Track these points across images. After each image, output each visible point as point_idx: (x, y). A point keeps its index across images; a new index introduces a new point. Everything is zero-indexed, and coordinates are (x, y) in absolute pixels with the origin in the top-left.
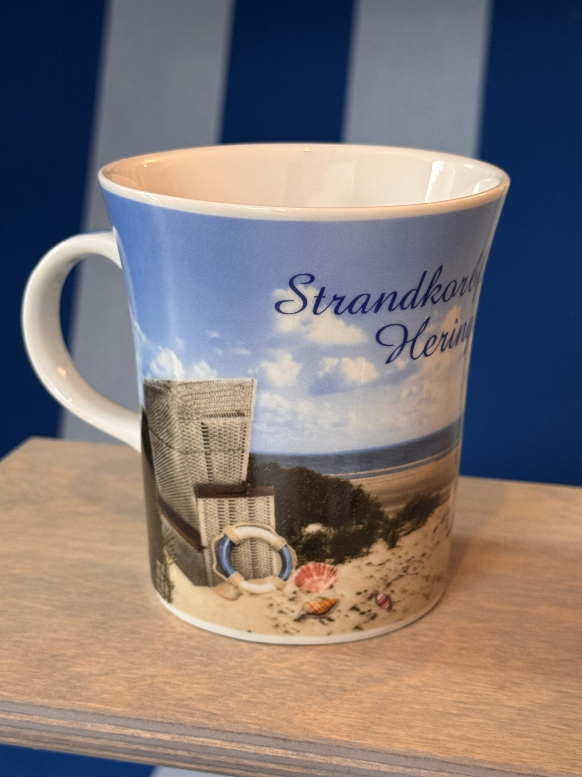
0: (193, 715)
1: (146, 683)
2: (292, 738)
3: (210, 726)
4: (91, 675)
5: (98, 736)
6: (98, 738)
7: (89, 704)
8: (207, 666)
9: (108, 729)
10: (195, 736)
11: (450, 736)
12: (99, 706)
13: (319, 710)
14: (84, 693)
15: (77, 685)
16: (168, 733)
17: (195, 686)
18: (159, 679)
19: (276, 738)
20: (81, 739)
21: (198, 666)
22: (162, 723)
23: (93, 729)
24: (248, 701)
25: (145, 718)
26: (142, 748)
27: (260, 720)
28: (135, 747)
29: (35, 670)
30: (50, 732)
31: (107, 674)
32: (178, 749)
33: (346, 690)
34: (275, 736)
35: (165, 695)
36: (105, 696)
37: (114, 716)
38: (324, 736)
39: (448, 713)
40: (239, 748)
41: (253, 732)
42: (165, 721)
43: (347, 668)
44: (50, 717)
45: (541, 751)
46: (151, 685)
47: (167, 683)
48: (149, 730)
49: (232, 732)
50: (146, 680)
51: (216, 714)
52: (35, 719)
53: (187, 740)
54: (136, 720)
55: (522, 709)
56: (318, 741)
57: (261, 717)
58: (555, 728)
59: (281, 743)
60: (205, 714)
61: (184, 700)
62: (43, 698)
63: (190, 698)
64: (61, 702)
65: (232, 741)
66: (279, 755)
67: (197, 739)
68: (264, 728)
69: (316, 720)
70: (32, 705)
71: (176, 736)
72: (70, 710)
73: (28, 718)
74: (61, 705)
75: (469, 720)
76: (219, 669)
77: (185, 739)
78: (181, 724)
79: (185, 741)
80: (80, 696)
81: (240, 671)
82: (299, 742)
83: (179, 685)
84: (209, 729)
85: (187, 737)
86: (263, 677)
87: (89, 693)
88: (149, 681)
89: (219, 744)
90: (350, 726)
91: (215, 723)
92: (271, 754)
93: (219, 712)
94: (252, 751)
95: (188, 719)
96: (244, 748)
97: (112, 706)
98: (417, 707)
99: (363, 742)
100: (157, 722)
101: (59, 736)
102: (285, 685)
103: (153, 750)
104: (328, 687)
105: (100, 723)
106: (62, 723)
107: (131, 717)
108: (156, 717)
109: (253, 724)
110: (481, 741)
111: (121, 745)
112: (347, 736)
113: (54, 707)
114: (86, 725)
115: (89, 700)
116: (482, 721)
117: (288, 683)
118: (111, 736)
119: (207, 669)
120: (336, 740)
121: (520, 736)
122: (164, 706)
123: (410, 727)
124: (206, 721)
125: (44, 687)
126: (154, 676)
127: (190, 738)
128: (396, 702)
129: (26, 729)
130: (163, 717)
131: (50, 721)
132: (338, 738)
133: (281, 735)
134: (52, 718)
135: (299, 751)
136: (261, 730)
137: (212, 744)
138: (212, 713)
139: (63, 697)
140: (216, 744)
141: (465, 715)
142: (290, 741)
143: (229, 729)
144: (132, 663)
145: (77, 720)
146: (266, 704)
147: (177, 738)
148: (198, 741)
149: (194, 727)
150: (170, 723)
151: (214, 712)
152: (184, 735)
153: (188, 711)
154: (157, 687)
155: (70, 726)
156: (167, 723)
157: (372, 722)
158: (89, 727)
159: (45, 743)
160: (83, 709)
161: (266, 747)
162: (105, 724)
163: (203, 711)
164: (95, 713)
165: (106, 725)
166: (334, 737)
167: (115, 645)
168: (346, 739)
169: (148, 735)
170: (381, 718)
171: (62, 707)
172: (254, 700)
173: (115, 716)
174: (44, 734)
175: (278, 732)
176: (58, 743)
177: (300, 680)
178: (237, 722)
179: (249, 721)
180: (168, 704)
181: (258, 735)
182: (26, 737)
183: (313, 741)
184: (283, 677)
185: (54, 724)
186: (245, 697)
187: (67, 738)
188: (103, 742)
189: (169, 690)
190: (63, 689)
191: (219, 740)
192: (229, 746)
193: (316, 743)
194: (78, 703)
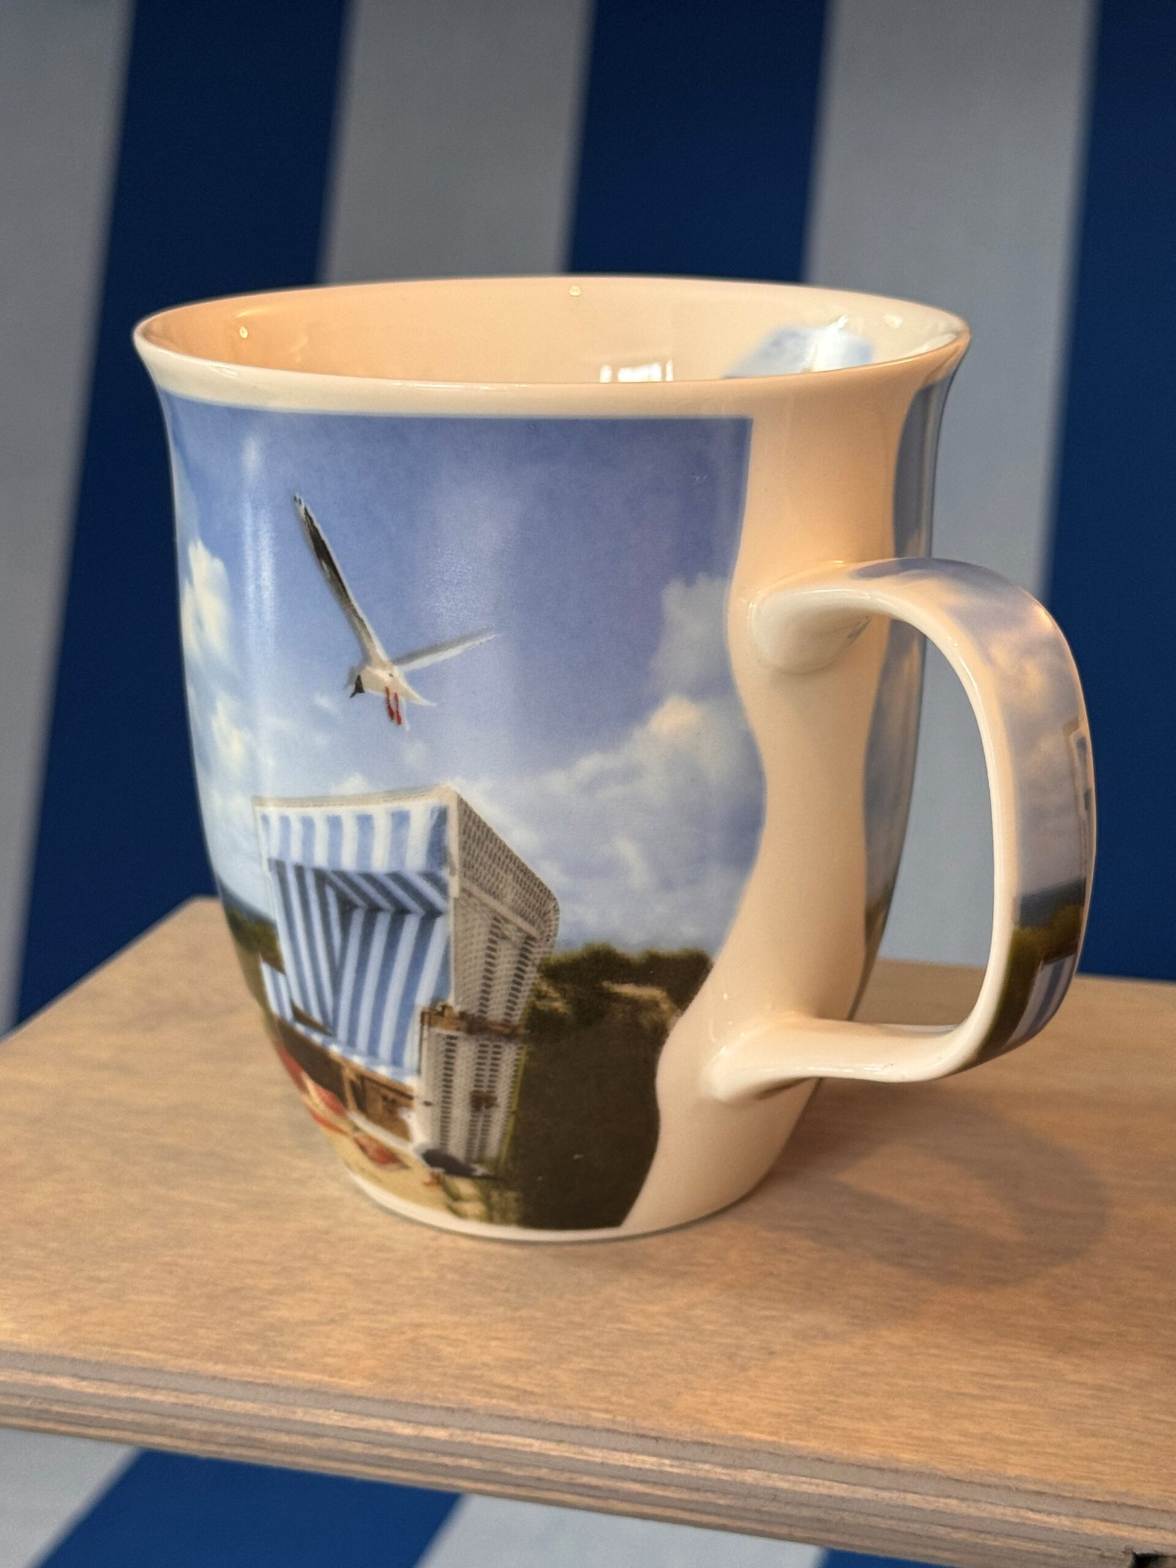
0: (489, 1394)
1: (403, 1337)
2: (669, 1437)
3: (520, 1414)
4: (304, 1323)
5: (316, 1431)
6: (316, 1436)
7: (301, 1374)
8: (516, 1309)
9: (333, 1418)
10: (493, 1432)
11: (965, 1434)
12: (316, 1377)
13: (721, 1387)
14: (290, 1355)
15: (278, 1339)
16: (444, 1426)
17: (493, 1343)
18: (428, 1332)
19: (643, 1436)
20: (284, 1438)
21: (501, 1310)
22: (433, 1408)
23: (308, 1418)
24: (592, 1371)
25: (404, 1400)
26: (397, 1454)
27: (612, 1404)
28: (385, 1451)
29: (201, 1314)
30: (228, 1424)
31: (333, 1321)
32: (462, 1456)
33: (772, 1353)
34: (641, 1432)
35: (438, 1359)
36: (329, 1360)
37: (345, 1396)
38: (730, 1433)
39: (961, 1394)
40: (574, 1453)
41: (599, 1425)
42: (437, 1404)
43: (774, 1313)
44: (228, 1397)
45: (1132, 1460)
46: (412, 1341)
47: (441, 1337)
48: (409, 1422)
49: (561, 1425)
50: (403, 1333)
51: (532, 1393)
52: (202, 1400)
53: (479, 1439)
54: (387, 1402)
55: (1100, 1388)
56: (717, 1442)
57: (614, 1399)
58: (1158, 1421)
59: (651, 1445)
60: (514, 1393)
61: (473, 1368)
62: (216, 1363)
63: (485, 1365)
64: (249, 1369)
65: (561, 1441)
66: (648, 1466)
67: (496, 1437)
68: (619, 1418)
69: (715, 1404)
70: (195, 1375)
71: (458, 1432)
72: (264, 1385)
73: (188, 1399)
74: (249, 1375)
75: (1000, 1406)
76: (538, 1314)
77: (476, 1438)
78: (467, 1410)
79: (475, 1442)
80: (283, 1360)
81: (578, 1319)
82: (684, 1444)
83: (465, 1342)
84: (518, 1418)
85: (478, 1434)
86: (620, 1329)
87: (300, 1356)
88: (410, 1334)
89: (537, 1445)
90: (779, 1415)
91: (531, 1408)
92: (632, 1465)
93: (536, 1390)
94: (598, 1460)
95: (479, 1401)
96: (582, 1453)
97: (342, 1378)
98: (904, 1383)
99: (801, 1443)
100: (424, 1407)
101: (244, 1433)
102: (660, 1343)
103: (416, 1457)
104: (738, 1348)
105: (321, 1408)
106: (250, 1407)
107: (377, 1397)
108: (422, 1397)
109: (599, 1410)
110: (1020, 1443)
111: (357, 1448)
112: (771, 1434)
113: (235, 1378)
114: (295, 1413)
115: (300, 1366)
116: (1024, 1408)
117: (666, 1339)
118: (341, 1433)
119: (518, 1314)
120: (751, 1440)
121: (1094, 1435)
122: (435, 1379)
123: (889, 1418)
124: (513, 1405)
125: (219, 1344)
126: (420, 1326)
127: (484, 1436)
128: (865, 1374)
129: (186, 1419)
130: (436, 1398)
131: (229, 1404)
132: (757, 1436)
133: (652, 1429)
134: (232, 1398)
135: (685, 1459)
136: (614, 1421)
137: (524, 1445)
138: (525, 1392)
139: (252, 1361)
140: (530, 1445)
141: (993, 1398)
142: (666, 1440)
143: (554, 1420)
144: (379, 1303)
145: (277, 1402)
146: (623, 1375)
147: (459, 1436)
148: (498, 1442)
149: (491, 1415)
150: (448, 1409)
151: (529, 1388)
152: (473, 1429)
153: (480, 1387)
154: (425, 1345)
155: (266, 1414)
156: (441, 1408)
157: (818, 1409)
158: (300, 1414)
159: (221, 1444)
160: (290, 1382)
161: (623, 1451)
162: (329, 1409)
163: (509, 1387)
164: (311, 1391)
165: (331, 1411)
166: (748, 1434)
167: (349, 1270)
168: (770, 1438)
169: (407, 1430)
170: (836, 1402)
171: (249, 1379)
172: (602, 1368)
173: (348, 1396)
174: (219, 1428)
175: (646, 1425)
176: (242, 1446)
177: (687, 1335)
178: (571, 1407)
179: (593, 1405)
180: (445, 1374)
181: (608, 1430)
182: (185, 1435)
183: (710, 1440)
184: (657, 1330)
185: (236, 1410)
186: (587, 1364)
187: (259, 1435)
188: (327, 1443)
189: (446, 1350)
190: (253, 1348)
191: (537, 1438)
192: (554, 1450)
193: (714, 1445)
194: (278, 1371)
